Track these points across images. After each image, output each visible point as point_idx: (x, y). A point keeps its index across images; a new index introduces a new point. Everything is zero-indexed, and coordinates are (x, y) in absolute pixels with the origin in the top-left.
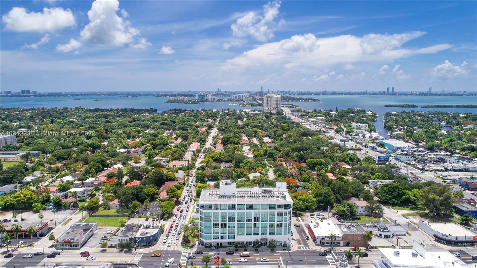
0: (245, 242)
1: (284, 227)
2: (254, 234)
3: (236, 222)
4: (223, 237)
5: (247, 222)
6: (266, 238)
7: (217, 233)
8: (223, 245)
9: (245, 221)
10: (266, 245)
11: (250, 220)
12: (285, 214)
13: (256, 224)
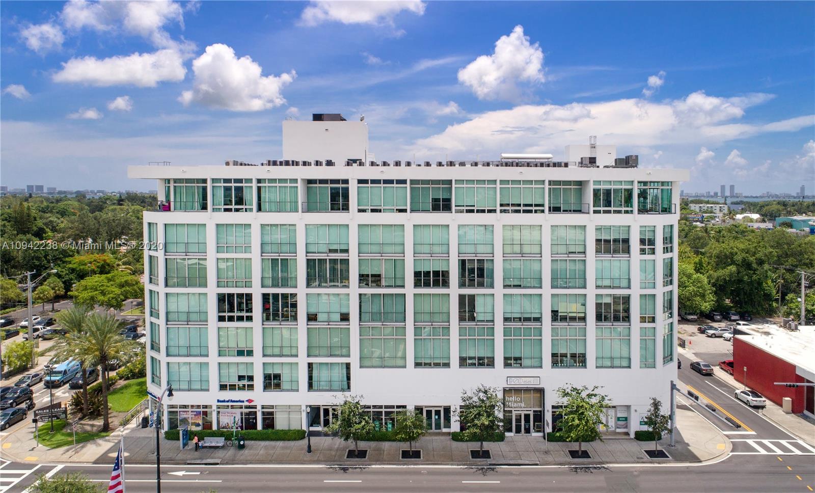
0: (411, 408)
1: (643, 320)
2: (463, 362)
3: (354, 289)
4: (277, 377)
5: (417, 284)
6: (533, 383)
7: (240, 353)
8: (281, 423)
9: (410, 279)
10: (540, 429)
11: (436, 273)
12: (642, 241)
13: (472, 298)
